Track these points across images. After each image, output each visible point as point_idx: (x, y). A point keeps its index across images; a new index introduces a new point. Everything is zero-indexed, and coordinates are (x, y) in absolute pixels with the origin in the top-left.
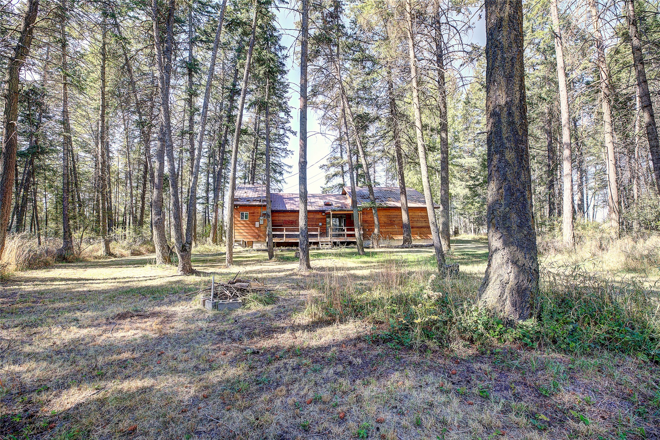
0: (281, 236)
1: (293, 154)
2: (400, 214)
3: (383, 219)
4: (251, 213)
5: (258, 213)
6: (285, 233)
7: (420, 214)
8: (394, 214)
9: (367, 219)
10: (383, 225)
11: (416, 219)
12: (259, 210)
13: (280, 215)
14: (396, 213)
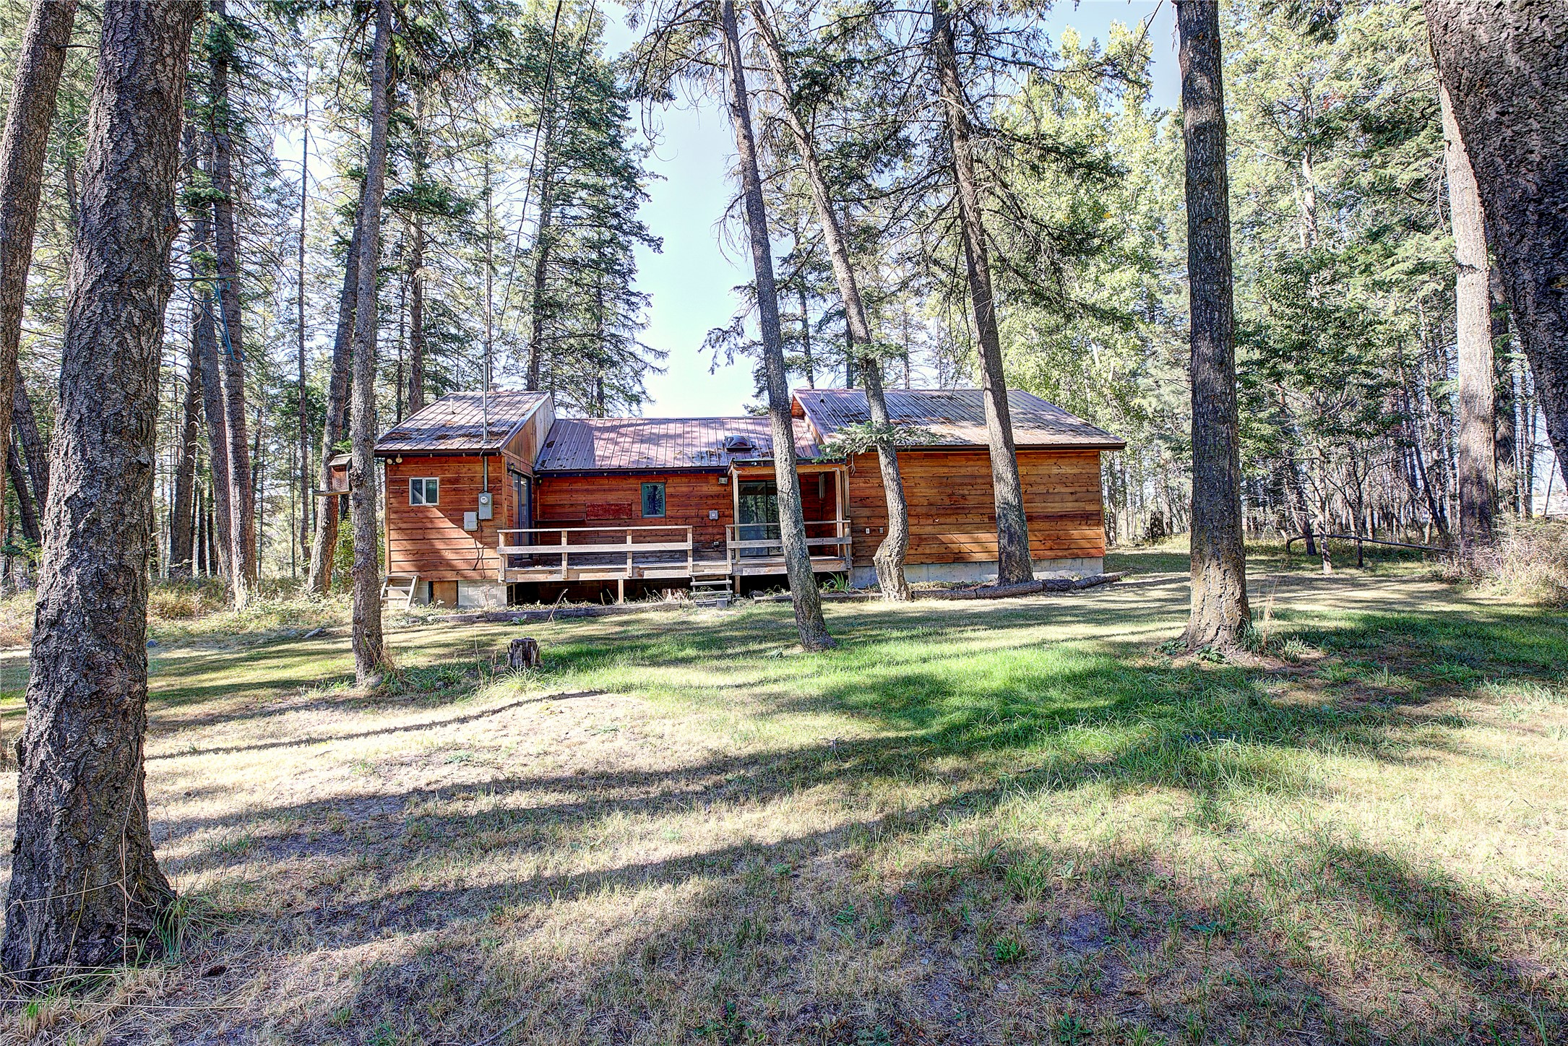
0: (553, 560)
1: (649, 304)
2: (984, 471)
3: (925, 492)
4: (450, 481)
5: (472, 479)
6: (564, 548)
7: (1055, 470)
8: (963, 471)
9: (868, 492)
10: (924, 510)
11: (1042, 489)
12: (478, 467)
13: (575, 487)
14: (971, 468)
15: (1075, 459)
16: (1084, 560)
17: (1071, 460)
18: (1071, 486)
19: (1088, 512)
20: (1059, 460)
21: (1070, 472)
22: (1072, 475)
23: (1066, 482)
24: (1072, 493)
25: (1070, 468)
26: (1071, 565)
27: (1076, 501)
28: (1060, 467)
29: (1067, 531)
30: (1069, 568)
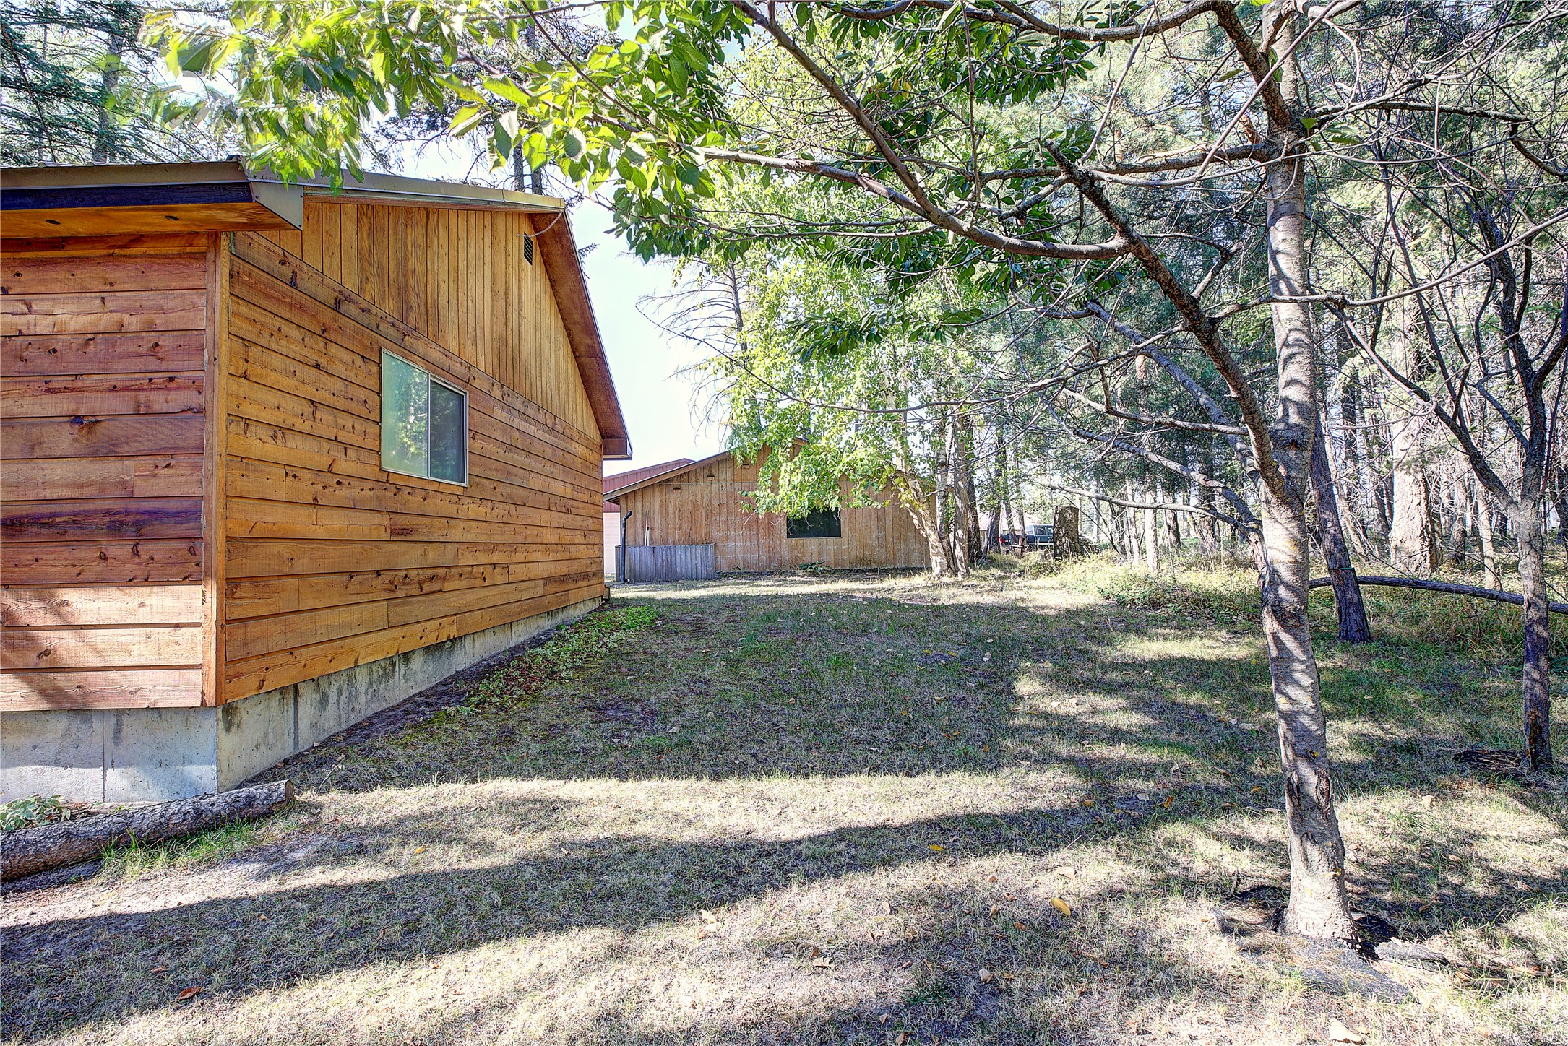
15: (100, 271)
16: (125, 719)
17: (77, 272)
18: (73, 390)
19: (146, 506)
20: (27, 275)
21: (75, 324)
22: (81, 339)
23: (51, 370)
24: (77, 420)
25: (75, 308)
26: (67, 742)
27: (93, 455)
28: (28, 305)
29: (46, 592)
30: (51, 756)
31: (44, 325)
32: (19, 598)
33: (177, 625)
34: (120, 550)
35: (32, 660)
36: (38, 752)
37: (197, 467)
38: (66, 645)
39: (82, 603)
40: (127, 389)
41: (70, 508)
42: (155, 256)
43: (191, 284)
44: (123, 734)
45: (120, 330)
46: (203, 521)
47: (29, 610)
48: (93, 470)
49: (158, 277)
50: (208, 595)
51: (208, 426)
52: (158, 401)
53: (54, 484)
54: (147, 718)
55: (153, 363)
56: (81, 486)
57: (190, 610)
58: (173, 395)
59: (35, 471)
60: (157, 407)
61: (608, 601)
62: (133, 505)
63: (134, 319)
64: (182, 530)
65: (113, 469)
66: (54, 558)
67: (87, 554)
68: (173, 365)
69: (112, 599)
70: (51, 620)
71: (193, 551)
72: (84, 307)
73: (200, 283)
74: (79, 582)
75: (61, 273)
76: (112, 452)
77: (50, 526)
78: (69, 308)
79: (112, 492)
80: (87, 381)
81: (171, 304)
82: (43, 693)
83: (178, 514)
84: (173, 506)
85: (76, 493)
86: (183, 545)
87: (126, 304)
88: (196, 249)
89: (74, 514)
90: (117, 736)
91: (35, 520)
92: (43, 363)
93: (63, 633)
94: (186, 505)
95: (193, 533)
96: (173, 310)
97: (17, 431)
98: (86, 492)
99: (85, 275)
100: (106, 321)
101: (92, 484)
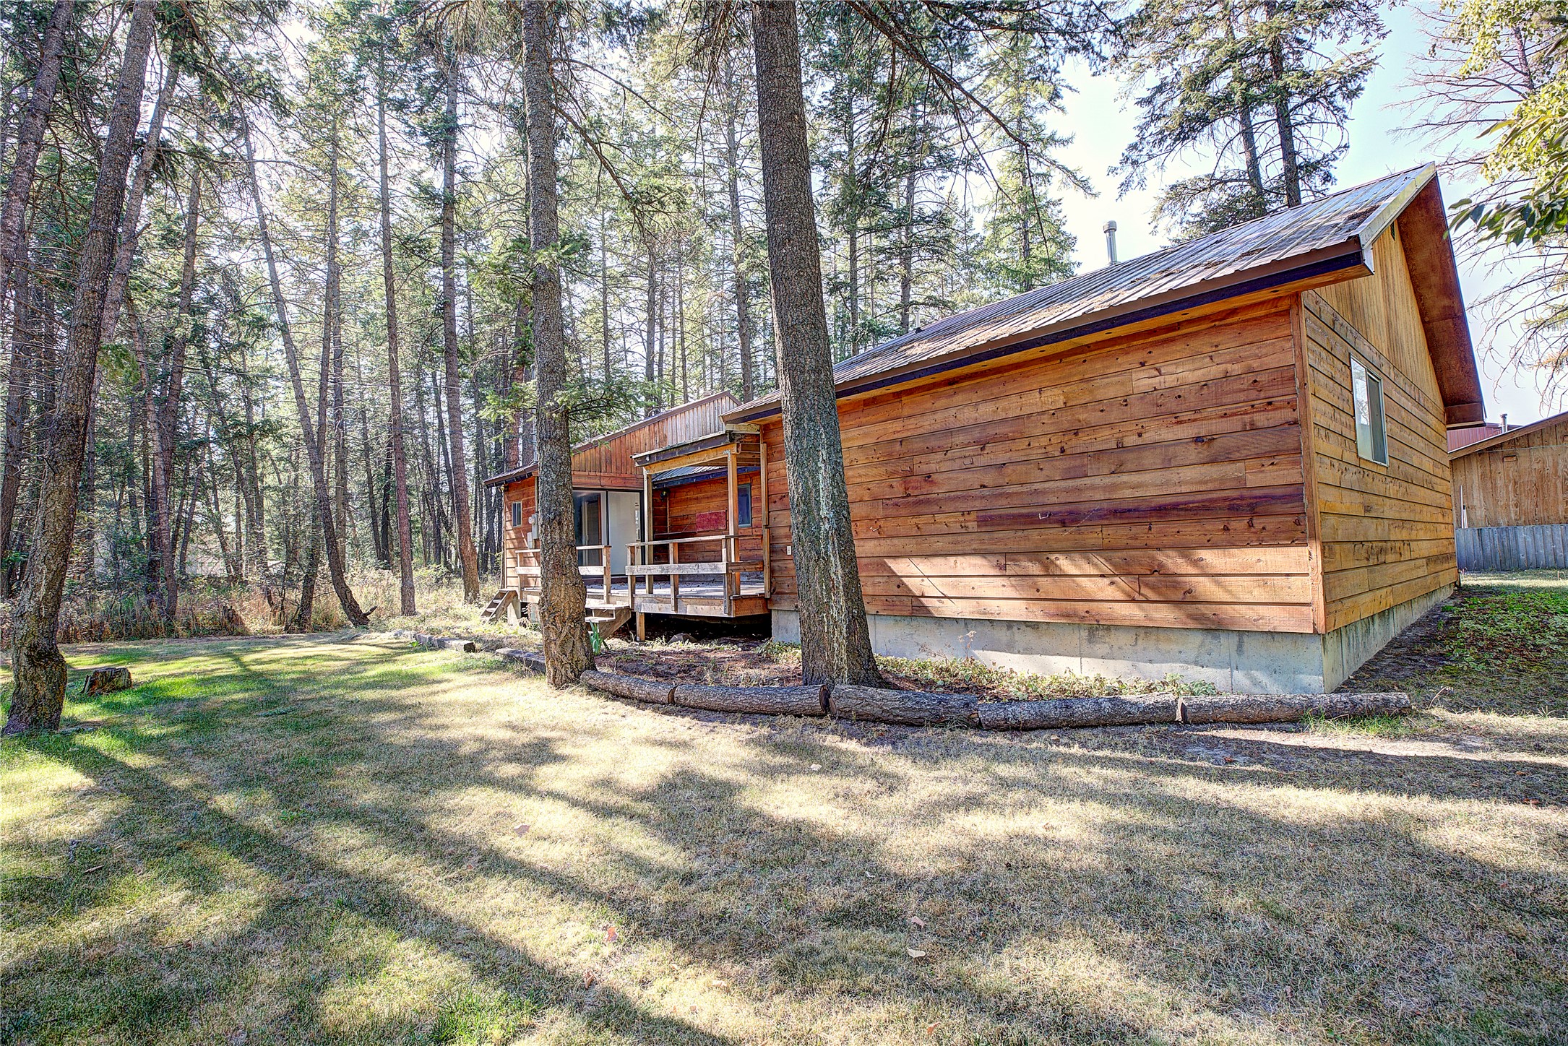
13: (689, 496)
15: (1206, 339)
16: (1245, 638)
17: (1191, 344)
18: (1195, 420)
19: (1257, 493)
20: (1156, 352)
21: (1191, 377)
22: (1197, 387)
23: (1178, 409)
24: (1198, 440)
25: (1191, 367)
26: (1203, 650)
27: (1213, 461)
28: (1159, 370)
29: (1186, 552)
30: (1192, 658)
31: (1169, 381)
32: (1167, 556)
33: (1288, 575)
34: (1239, 524)
35: (1179, 596)
36: (1183, 655)
37: (1297, 463)
38: (1205, 587)
39: (1212, 558)
40: (1235, 414)
41: (1199, 497)
42: (1247, 320)
43: (1280, 334)
44: (1245, 648)
45: (1227, 375)
46: (1305, 501)
47: (1173, 562)
48: (1214, 471)
49: (1249, 336)
50: (1313, 554)
51: (1304, 432)
52: (1261, 419)
53: (1187, 483)
54: (1261, 638)
55: (1253, 394)
56: (1206, 482)
57: (1299, 564)
58: (1271, 414)
59: (1172, 475)
60: (1260, 424)
61: (1459, 587)
62: (1245, 493)
63: (1236, 367)
64: (1288, 508)
65: (1230, 470)
66: (1189, 530)
67: (1215, 526)
68: (1270, 393)
69: (1233, 556)
70: (1191, 570)
71: (1297, 523)
72: (1198, 365)
73: (1287, 332)
74: (1210, 545)
75: (1179, 346)
76: (1224, 458)
77: (1186, 510)
78: (1187, 367)
79: (1228, 485)
80: (1205, 414)
81: (1264, 351)
82: (1190, 616)
83: (1283, 497)
84: (1279, 492)
85: (1203, 488)
86: (1290, 519)
87: (1228, 358)
88: (1279, 309)
89: (1203, 501)
90: (1240, 646)
91: (1175, 507)
92: (1172, 405)
93: (1201, 579)
94: (1289, 490)
95: (1298, 510)
96: (1266, 355)
97: (1158, 451)
98: (1210, 486)
99: (1195, 344)
100: (1214, 371)
101: (1215, 480)
